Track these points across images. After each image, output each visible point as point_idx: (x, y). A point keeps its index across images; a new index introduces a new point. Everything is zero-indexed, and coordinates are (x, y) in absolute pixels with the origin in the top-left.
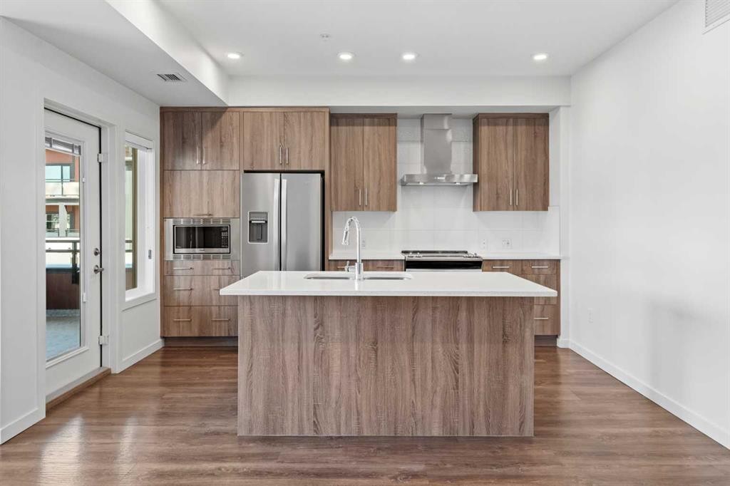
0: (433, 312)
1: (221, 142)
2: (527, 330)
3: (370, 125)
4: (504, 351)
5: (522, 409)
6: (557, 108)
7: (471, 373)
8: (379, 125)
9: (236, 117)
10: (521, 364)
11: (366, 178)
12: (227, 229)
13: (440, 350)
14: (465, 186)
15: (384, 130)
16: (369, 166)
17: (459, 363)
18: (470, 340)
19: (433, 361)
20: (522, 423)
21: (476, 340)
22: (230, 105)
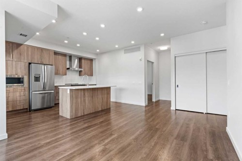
1: (20, 53)
6: (95, 59)
12: (23, 78)
13: (101, 96)
14: (77, 71)
15: (64, 57)
17: (103, 98)
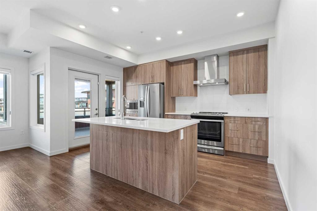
0: (139, 134)
1: (137, 76)
2: (176, 149)
3: (184, 64)
4: (165, 158)
5: (174, 189)
7: (152, 164)
8: (187, 63)
9: (140, 68)
10: (173, 165)
11: (182, 84)
13: (141, 151)
16: (183, 80)
17: (148, 159)
18: (152, 150)
19: (139, 156)
20: (173, 195)
21: (154, 150)
22: (138, 64)
